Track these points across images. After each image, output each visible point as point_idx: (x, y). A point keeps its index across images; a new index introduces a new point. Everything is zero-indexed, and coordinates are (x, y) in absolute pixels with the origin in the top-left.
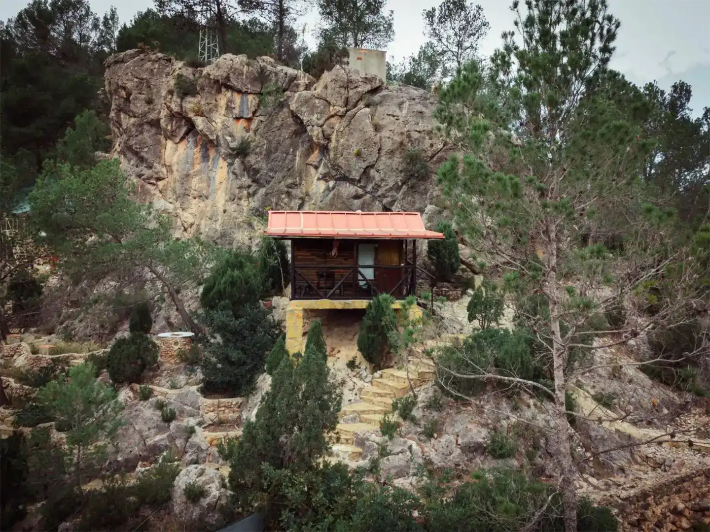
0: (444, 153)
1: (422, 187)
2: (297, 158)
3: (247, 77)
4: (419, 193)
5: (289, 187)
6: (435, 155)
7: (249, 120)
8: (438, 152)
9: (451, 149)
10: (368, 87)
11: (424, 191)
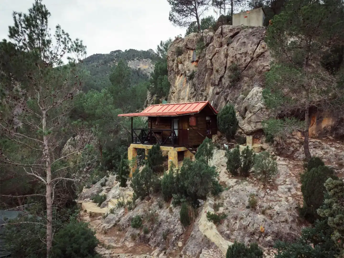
0: (251, 64)
1: (239, 85)
2: (206, 77)
3: (195, 42)
4: (237, 88)
5: (202, 91)
6: (247, 66)
7: (197, 61)
8: (248, 64)
9: (255, 61)
10: (232, 34)
11: (239, 88)
